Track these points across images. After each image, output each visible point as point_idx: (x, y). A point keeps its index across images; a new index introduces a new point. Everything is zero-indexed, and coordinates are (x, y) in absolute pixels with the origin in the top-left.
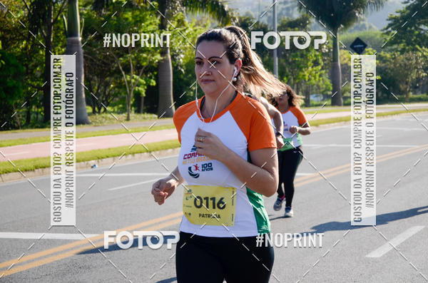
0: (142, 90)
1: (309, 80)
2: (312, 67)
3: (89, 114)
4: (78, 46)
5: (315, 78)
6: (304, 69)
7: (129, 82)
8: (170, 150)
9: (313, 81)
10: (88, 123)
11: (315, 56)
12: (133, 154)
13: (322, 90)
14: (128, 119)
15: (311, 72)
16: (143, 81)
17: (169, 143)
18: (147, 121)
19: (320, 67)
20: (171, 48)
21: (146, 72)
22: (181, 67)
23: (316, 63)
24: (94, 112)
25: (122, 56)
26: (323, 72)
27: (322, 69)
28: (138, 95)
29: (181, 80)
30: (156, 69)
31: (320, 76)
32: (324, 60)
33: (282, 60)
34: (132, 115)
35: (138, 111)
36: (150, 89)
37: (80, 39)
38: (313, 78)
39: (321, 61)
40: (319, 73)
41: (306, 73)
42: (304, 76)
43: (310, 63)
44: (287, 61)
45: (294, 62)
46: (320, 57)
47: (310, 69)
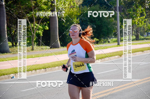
0: (41, 32)
1: (138, 24)
2: (140, 17)
3: (10, 47)
4: (3, 8)
5: (142, 23)
6: (135, 18)
7: (33, 28)
8: (57, 67)
9: (140, 25)
10: (9, 52)
11: (141, 10)
12: (36, 70)
13: (145, 30)
14: (33, 49)
15: (139, 20)
16: (41, 27)
17: (57, 63)
18: (44, 50)
19: (144, 17)
20: (57, 8)
21: (43, 22)
22: (63, 18)
23: (142, 15)
24: (13, 45)
25: (28, 13)
26: (146, 20)
27: (146, 18)
28: (38, 35)
29: (63, 26)
30: (49, 20)
31: (145, 22)
32: (146, 13)
33: (122, 13)
34: (35, 47)
35: (39, 45)
36: (45, 32)
37: (4, 3)
38: (140, 23)
39: (145, 13)
40: (144, 20)
41: (136, 20)
42: (135, 22)
43: (139, 15)
44: (125, 14)
45: (129, 14)
46: (144, 11)
47: (139, 18)
